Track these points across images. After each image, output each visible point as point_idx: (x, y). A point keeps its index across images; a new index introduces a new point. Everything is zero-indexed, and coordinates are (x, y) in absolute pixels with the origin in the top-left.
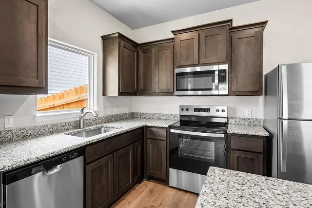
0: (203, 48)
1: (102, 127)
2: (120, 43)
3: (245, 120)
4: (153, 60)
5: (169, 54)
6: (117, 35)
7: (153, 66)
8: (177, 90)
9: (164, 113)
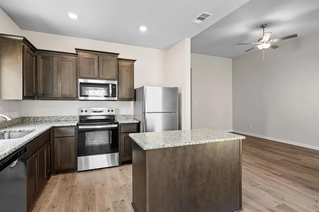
0: (101, 68)
1: (5, 132)
2: (23, 46)
3: (124, 116)
4: (55, 69)
5: (71, 65)
6: (22, 39)
7: (55, 73)
8: (80, 96)
9: (64, 115)
